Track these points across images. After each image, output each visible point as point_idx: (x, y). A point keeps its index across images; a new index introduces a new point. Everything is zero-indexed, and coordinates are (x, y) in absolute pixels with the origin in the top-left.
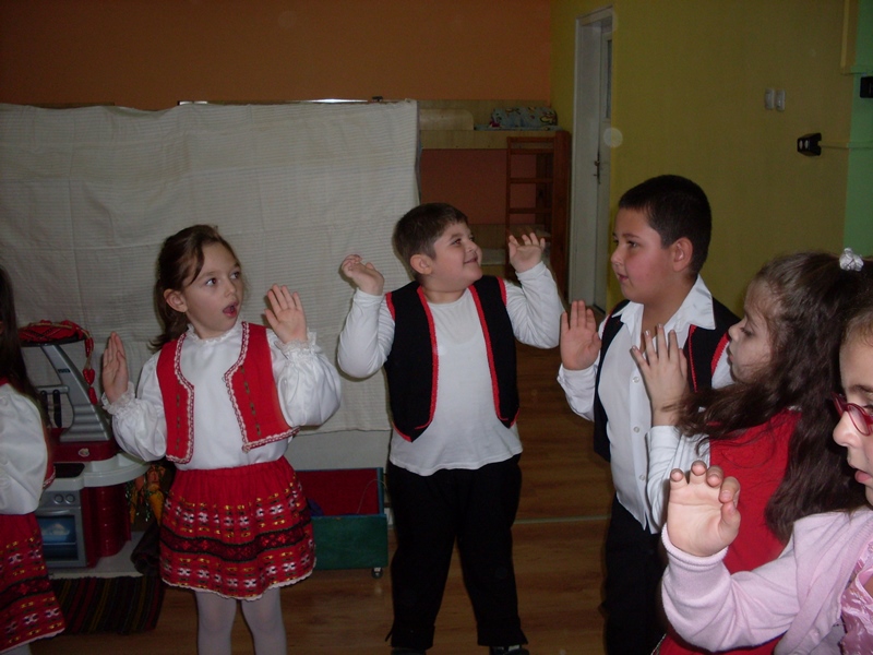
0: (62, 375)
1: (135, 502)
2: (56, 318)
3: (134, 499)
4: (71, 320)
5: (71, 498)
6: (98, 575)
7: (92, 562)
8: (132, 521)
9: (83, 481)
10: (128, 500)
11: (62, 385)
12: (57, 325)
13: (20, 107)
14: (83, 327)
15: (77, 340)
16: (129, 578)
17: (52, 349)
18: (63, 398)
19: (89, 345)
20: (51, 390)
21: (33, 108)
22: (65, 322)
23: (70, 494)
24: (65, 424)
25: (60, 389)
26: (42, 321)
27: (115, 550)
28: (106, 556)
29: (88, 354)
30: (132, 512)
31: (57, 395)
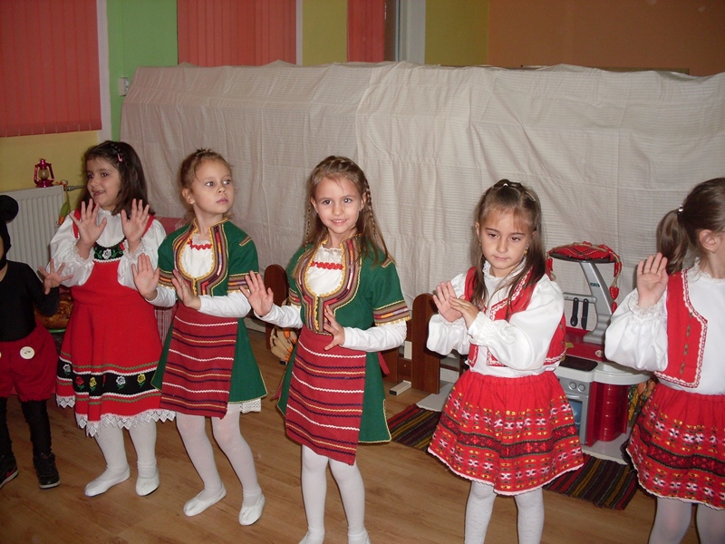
0: (593, 288)
1: (635, 403)
2: (595, 241)
3: (634, 401)
4: (607, 245)
5: (582, 387)
6: (592, 454)
7: (590, 443)
8: (630, 418)
9: (593, 376)
10: (629, 400)
11: (592, 296)
12: (595, 247)
13: (589, 69)
14: (617, 252)
15: (609, 262)
16: (616, 463)
17: (588, 266)
18: (591, 307)
19: (618, 268)
20: (581, 298)
21: (599, 71)
22: (602, 246)
23: (582, 384)
24: (589, 328)
25: (589, 299)
26: (585, 242)
27: (611, 437)
28: (603, 440)
29: (615, 275)
30: (631, 411)
31: (586, 304)
